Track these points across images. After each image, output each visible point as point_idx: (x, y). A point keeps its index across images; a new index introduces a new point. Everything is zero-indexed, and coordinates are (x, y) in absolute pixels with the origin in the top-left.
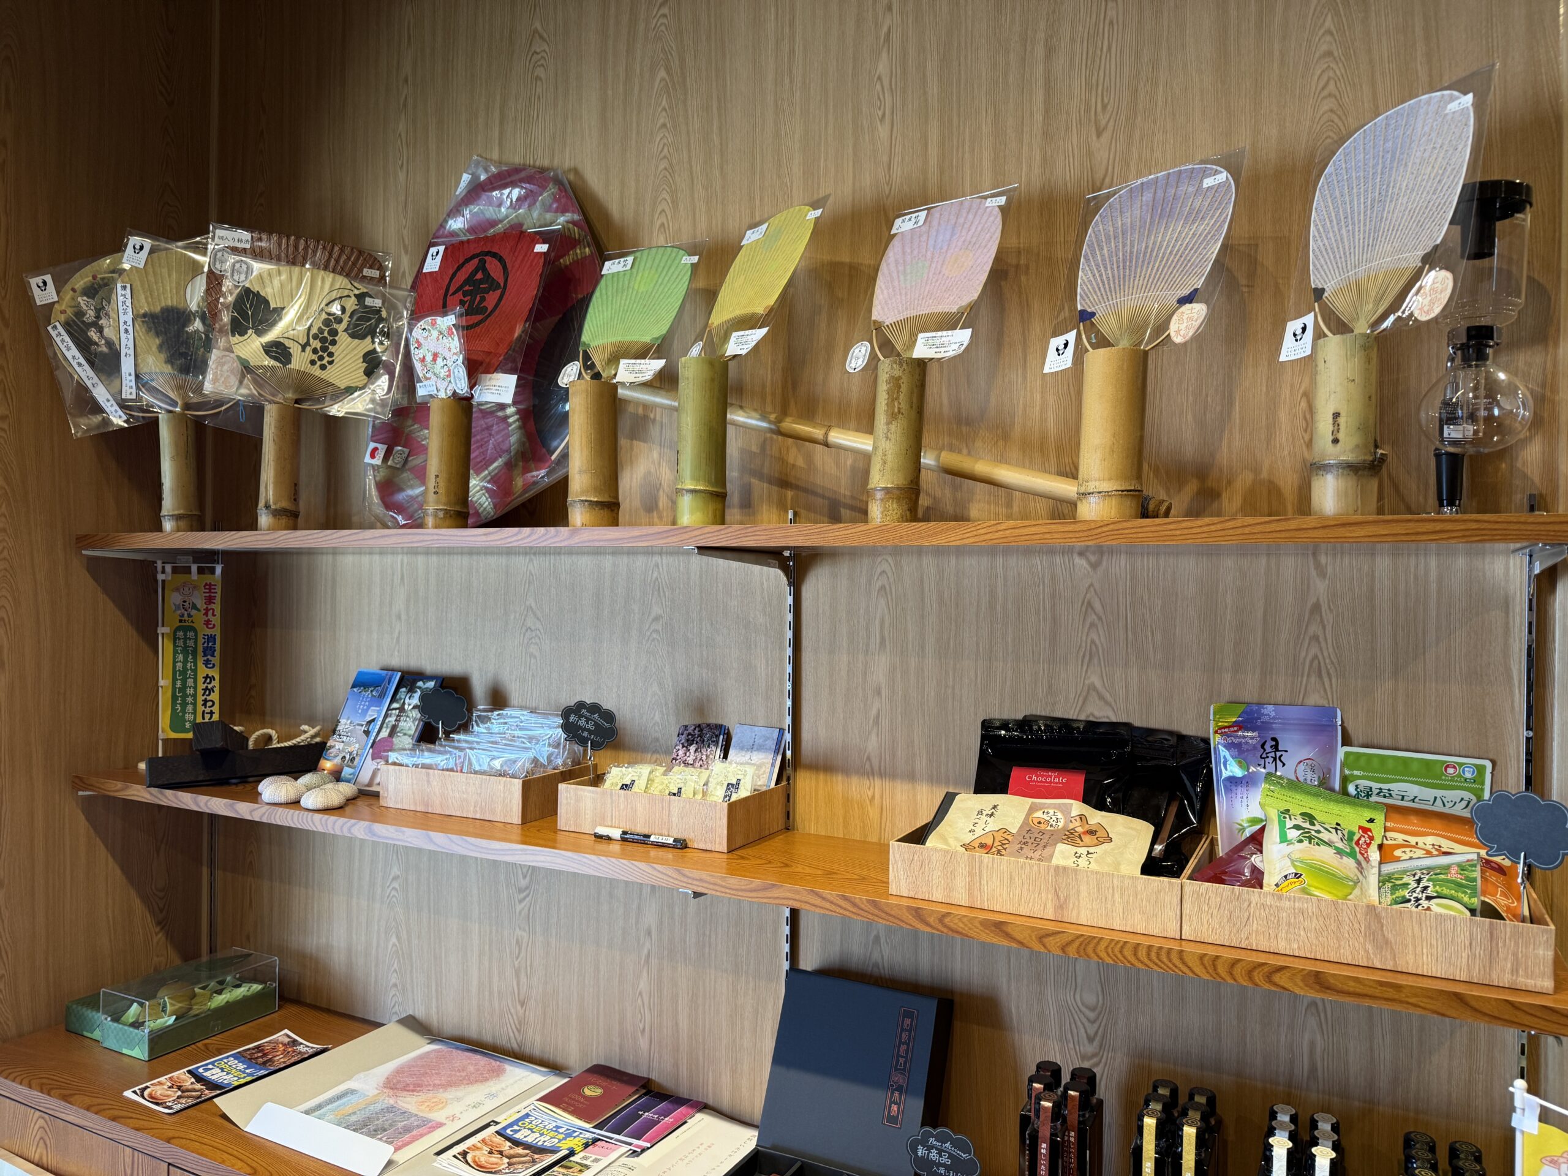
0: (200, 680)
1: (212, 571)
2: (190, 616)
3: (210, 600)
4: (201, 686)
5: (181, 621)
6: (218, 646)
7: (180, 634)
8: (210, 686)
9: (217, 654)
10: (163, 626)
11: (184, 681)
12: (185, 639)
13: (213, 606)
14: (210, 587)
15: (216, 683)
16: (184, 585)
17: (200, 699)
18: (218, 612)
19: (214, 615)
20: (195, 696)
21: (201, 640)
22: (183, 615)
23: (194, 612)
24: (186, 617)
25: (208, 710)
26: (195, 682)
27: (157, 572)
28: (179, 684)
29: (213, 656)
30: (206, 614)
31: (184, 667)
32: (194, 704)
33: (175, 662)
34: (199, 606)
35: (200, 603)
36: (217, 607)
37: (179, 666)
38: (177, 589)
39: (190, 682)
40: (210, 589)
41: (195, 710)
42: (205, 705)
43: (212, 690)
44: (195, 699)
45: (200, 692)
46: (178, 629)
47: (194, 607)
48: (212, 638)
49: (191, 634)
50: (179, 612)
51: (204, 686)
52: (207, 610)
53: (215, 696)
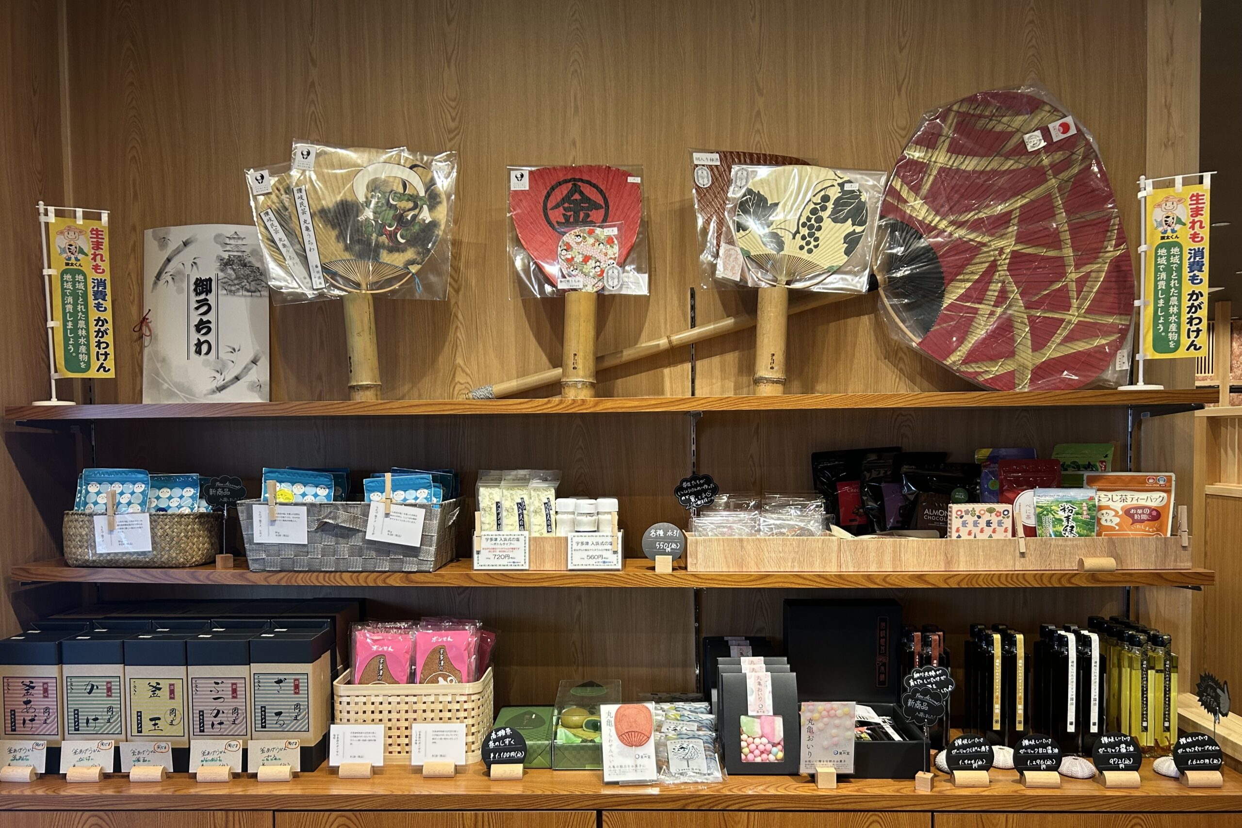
0: (92, 323)
1: (99, 218)
2: (77, 259)
3: (97, 246)
4: (93, 328)
5: (67, 264)
6: (108, 290)
7: (68, 277)
8: (102, 329)
9: (109, 298)
10: (49, 267)
11: (75, 323)
12: (74, 283)
13: (101, 252)
14: (97, 232)
15: (109, 326)
16: (69, 229)
17: (93, 341)
18: (107, 257)
19: (102, 260)
20: (87, 337)
21: (90, 285)
22: (70, 259)
23: (80, 256)
24: (73, 261)
25: (102, 351)
26: (87, 324)
27: (39, 214)
28: (70, 325)
29: (104, 299)
30: (94, 259)
31: (75, 308)
32: (88, 346)
33: (64, 305)
34: (86, 251)
35: (87, 248)
36: (105, 251)
37: (69, 308)
38: (62, 233)
39: (81, 324)
40: (97, 235)
41: (88, 350)
42: (99, 346)
43: (105, 332)
44: (88, 340)
45: (93, 334)
46: (64, 272)
47: (81, 251)
48: (102, 283)
49: (80, 277)
50: (65, 255)
51: (97, 329)
52: (95, 255)
53: (109, 338)
